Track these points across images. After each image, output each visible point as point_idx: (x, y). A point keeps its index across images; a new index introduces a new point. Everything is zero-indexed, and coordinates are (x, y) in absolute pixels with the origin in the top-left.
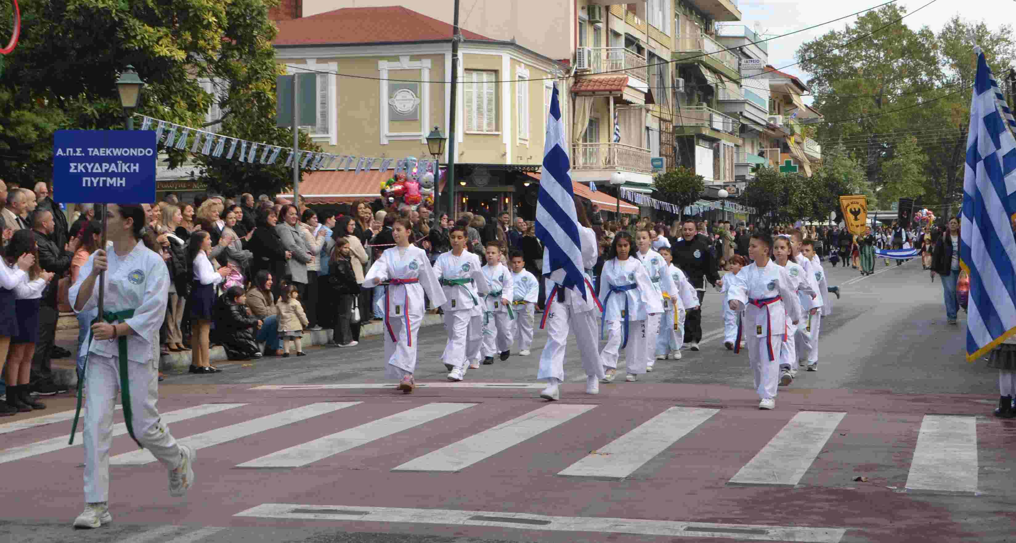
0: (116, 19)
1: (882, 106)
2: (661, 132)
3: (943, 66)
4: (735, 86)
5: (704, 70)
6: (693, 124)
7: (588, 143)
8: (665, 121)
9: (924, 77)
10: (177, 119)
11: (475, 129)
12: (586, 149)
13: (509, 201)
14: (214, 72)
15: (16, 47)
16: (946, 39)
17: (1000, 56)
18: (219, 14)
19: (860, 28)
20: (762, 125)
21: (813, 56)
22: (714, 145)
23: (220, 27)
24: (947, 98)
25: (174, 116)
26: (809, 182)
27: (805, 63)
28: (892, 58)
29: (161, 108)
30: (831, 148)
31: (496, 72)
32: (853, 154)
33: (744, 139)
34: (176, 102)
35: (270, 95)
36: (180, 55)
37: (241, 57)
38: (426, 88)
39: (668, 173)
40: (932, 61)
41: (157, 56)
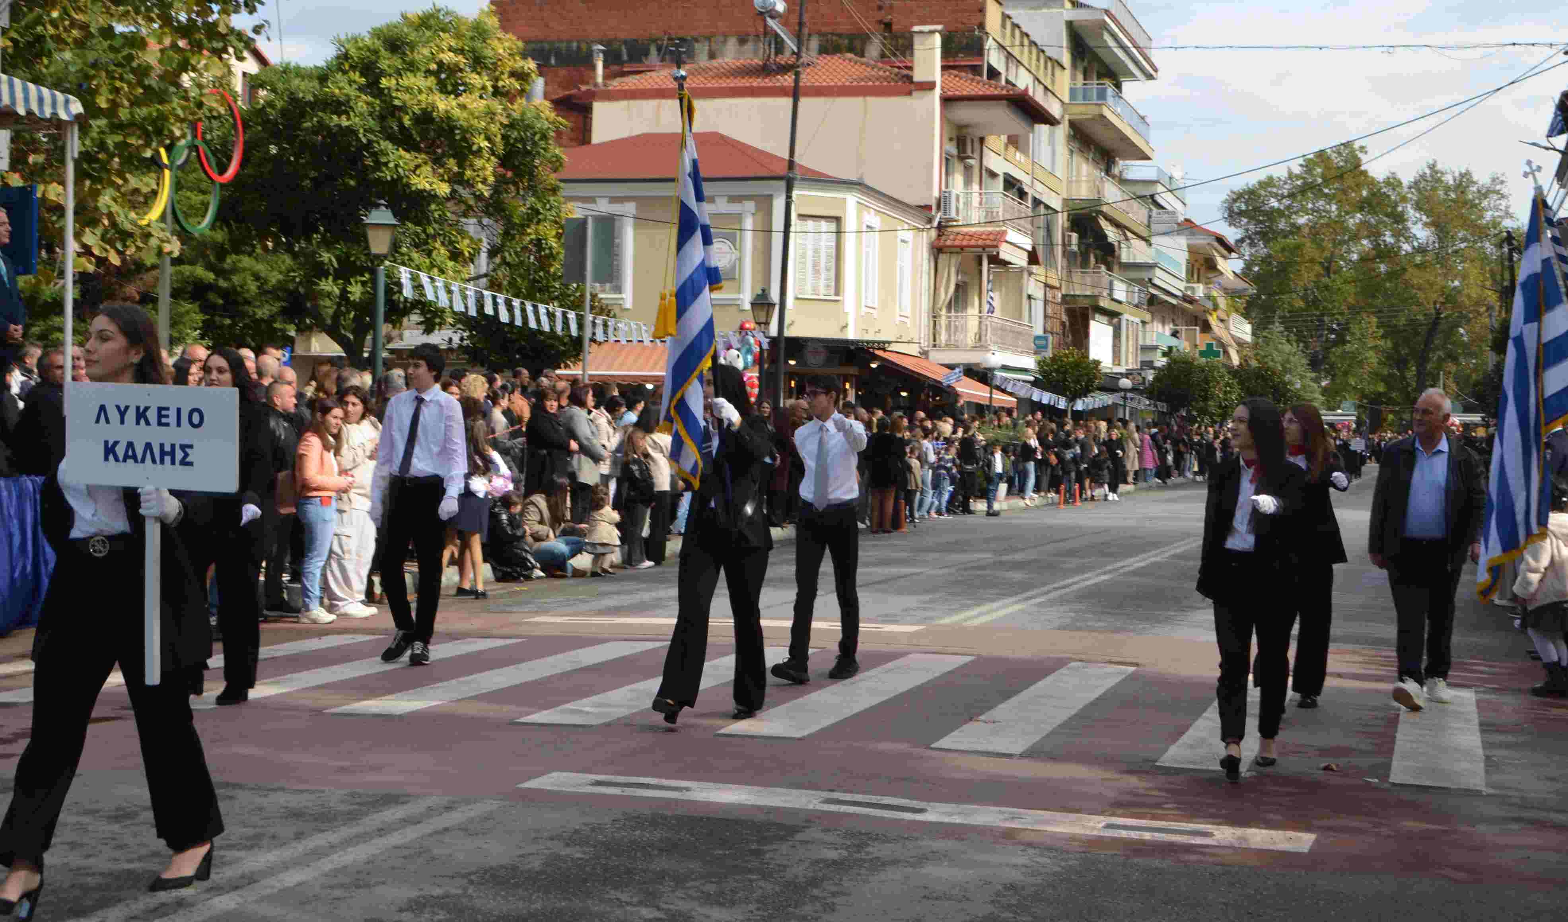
0: (364, 140)
1: (1332, 276)
2: (1046, 302)
3: (1415, 223)
4: (1143, 243)
5: (1103, 223)
6: (1088, 293)
7: (953, 314)
8: (1052, 287)
9: (1389, 239)
10: (436, 270)
11: (810, 292)
12: (950, 322)
13: (851, 387)
14: (483, 211)
15: (237, 175)
16: (1419, 190)
17: (1490, 213)
18: (493, 137)
19: (1306, 172)
20: (1175, 296)
21: (1244, 207)
22: (1115, 320)
23: (493, 154)
24: (1417, 266)
25: (432, 266)
26: (1234, 372)
27: (1233, 216)
28: (1347, 213)
29: (415, 255)
30: (1265, 328)
31: (838, 220)
32: (1293, 337)
33: (1152, 313)
34: (435, 248)
35: (553, 242)
36: (443, 189)
37: (518, 193)
38: (749, 236)
39: (1055, 355)
40: (1399, 218)
41: (413, 188)
